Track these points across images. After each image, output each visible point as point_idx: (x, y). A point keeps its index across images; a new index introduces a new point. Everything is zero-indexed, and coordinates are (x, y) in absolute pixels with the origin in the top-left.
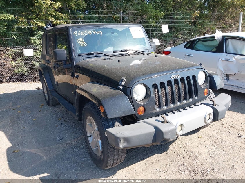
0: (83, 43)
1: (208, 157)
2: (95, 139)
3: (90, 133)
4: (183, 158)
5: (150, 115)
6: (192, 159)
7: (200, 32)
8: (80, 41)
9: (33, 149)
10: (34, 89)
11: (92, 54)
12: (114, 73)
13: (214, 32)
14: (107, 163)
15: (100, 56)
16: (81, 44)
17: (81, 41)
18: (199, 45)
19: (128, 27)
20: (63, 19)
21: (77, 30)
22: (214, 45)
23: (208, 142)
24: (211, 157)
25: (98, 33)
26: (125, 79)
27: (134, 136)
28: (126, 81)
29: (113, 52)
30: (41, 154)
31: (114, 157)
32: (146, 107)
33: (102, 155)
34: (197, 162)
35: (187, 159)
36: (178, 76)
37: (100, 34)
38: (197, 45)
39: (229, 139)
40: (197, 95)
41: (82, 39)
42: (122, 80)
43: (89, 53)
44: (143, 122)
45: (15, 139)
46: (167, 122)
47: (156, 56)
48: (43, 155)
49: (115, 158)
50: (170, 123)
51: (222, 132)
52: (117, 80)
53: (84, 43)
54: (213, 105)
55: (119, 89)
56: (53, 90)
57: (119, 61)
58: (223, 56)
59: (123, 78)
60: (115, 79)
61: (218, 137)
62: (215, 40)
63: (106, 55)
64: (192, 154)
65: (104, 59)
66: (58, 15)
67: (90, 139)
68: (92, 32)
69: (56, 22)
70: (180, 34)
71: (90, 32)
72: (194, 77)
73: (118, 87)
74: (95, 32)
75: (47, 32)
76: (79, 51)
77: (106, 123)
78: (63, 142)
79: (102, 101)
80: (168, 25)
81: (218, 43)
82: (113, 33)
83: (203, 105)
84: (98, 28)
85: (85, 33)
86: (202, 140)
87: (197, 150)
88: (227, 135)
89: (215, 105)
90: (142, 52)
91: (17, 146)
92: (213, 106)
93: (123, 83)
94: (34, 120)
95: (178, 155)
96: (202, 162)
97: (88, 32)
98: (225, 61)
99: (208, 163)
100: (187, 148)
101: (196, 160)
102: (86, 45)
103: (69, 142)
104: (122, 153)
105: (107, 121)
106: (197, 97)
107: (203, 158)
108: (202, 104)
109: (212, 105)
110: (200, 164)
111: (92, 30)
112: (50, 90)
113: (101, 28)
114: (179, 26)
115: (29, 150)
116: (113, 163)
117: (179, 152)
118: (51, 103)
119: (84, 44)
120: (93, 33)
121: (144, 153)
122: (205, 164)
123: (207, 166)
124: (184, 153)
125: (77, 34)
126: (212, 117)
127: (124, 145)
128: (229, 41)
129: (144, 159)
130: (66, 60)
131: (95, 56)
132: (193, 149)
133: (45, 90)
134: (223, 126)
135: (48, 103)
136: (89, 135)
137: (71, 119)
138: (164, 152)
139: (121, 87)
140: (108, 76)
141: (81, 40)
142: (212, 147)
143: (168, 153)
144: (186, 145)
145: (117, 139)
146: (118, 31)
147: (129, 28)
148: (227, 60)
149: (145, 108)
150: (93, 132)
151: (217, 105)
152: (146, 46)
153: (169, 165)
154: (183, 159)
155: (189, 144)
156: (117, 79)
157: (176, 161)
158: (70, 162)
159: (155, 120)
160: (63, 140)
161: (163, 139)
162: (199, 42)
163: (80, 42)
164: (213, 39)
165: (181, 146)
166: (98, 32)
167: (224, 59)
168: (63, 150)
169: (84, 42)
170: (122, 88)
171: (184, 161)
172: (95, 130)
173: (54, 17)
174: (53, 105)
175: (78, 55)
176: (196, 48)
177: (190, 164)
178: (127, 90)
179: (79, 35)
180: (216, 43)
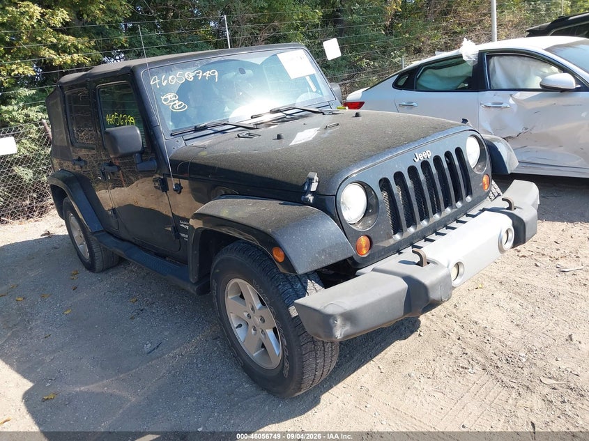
0: (177, 105)
1: (512, 327)
2: (255, 329)
3: (239, 318)
4: (459, 339)
5: (383, 253)
6: (478, 338)
7: (407, 47)
8: (170, 99)
9: (92, 384)
10: (38, 236)
11: (205, 128)
12: (281, 167)
13: (458, 45)
14: (300, 382)
15: (223, 132)
16: (173, 108)
17: (173, 99)
18: (427, 79)
19: (275, 52)
20: (77, 50)
21: (157, 73)
22: (461, 75)
23: (501, 295)
24: (518, 325)
25: (207, 74)
26: (316, 178)
27: (365, 307)
28: (319, 182)
29: (252, 117)
30: (117, 392)
31: (316, 365)
32: (371, 235)
33: (287, 365)
34: (491, 342)
35: (468, 340)
36: (428, 155)
37: (212, 78)
38: (422, 78)
39: (542, 280)
40: (469, 192)
41: (173, 94)
42: (311, 181)
43: (195, 127)
44: (374, 270)
45: (37, 368)
46: (428, 263)
47: (357, 115)
48: (124, 394)
49: (319, 365)
50: (434, 263)
51: (522, 268)
52: (294, 183)
53: (181, 103)
54: (510, 208)
55: (307, 203)
56: (102, 231)
57: (279, 137)
58: (487, 97)
59: (311, 174)
60: (288, 181)
61: (517, 279)
62: (464, 61)
63: (238, 126)
64: (475, 328)
65: (239, 137)
66: (63, 43)
67: (240, 334)
68: (194, 74)
69: (61, 59)
70: (363, 58)
71: (189, 75)
72: (459, 151)
73: (302, 199)
74: (201, 75)
75: (64, 86)
76: (170, 126)
77: (288, 287)
78: (164, 354)
79: (275, 236)
80: (338, 39)
81: (471, 69)
82: (242, 71)
83: (486, 212)
84: (205, 62)
85: (177, 78)
86: (485, 292)
87: (482, 317)
88: (535, 273)
89: (513, 208)
90: (317, 110)
91: (48, 384)
92: (509, 210)
93: (314, 187)
94: (68, 312)
95: (445, 334)
96: (502, 339)
97: (183, 75)
98: (493, 109)
99: (516, 341)
100: (460, 315)
101: (488, 338)
102: (185, 106)
103: (177, 351)
104: (332, 350)
105: (290, 283)
106: (471, 197)
107: (501, 332)
108: (483, 210)
109: (507, 209)
110: (498, 345)
111: (194, 68)
112: (93, 234)
113: (212, 63)
114: (360, 39)
115: (82, 388)
116: (314, 379)
117: (445, 329)
118: (98, 265)
119: (179, 106)
120: (195, 77)
121: (367, 344)
122: (509, 343)
123: (516, 347)
124: (457, 328)
125: (160, 84)
126: (512, 235)
127: (345, 329)
128: (495, 62)
129: (371, 358)
130: (142, 153)
131: (212, 132)
132: (474, 316)
133: (77, 234)
134: (520, 255)
135: (90, 267)
136: (234, 324)
137: (162, 295)
138: (412, 332)
139: (311, 198)
140: (269, 175)
141: (170, 96)
142: (513, 305)
143: (421, 334)
144: (454, 311)
145: (326, 320)
146: (252, 66)
147: (276, 55)
148: (498, 106)
149: (372, 237)
150: (246, 314)
151: (519, 208)
152: (322, 95)
153: (434, 360)
154: (460, 342)
155: (461, 306)
156: (294, 180)
157: (446, 348)
158: (199, 398)
159: (399, 262)
160: (160, 348)
161: (428, 301)
162: (427, 72)
163: (171, 102)
164: (458, 60)
165: (445, 313)
166: (208, 72)
167: (490, 104)
168: (170, 372)
169: (179, 100)
170: (314, 199)
171: (463, 345)
172: (253, 309)
173: (53, 47)
174: (105, 270)
175: (172, 135)
176: (422, 86)
177: (479, 350)
178: (327, 202)
179: (164, 84)
180: (465, 71)
